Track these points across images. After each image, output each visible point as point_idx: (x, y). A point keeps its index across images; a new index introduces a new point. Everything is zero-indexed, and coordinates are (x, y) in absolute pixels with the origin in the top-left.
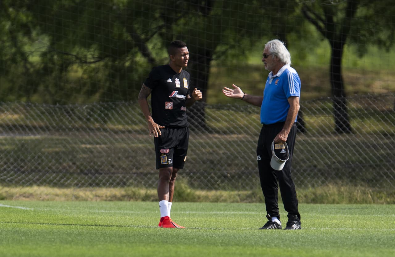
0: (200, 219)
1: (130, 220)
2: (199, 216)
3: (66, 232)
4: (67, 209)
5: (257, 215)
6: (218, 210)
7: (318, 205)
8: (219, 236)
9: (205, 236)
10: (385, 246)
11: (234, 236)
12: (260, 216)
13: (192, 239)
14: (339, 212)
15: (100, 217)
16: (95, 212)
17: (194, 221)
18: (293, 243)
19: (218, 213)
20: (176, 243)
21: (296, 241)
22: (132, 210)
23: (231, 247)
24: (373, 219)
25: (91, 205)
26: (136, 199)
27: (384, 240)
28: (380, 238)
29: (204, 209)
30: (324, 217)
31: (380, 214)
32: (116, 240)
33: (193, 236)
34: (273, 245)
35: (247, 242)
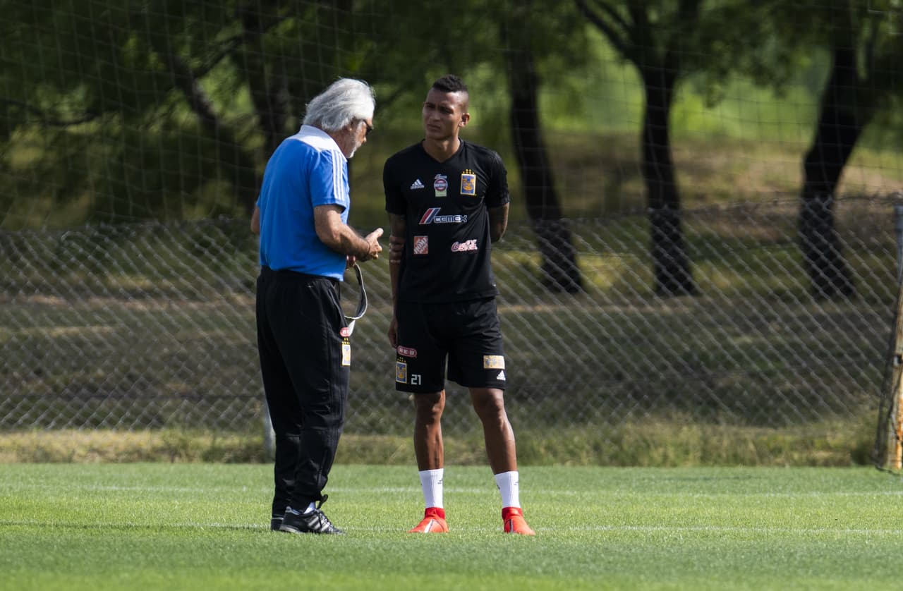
0: (351, 506)
1: (182, 509)
2: (348, 498)
3: (37, 540)
4: (29, 483)
5: (485, 496)
6: (390, 484)
7: (629, 470)
8: (404, 547)
9: (373, 549)
10: (807, 572)
11: (443, 549)
12: (494, 498)
13: (343, 555)
14: (683, 486)
15: (110, 503)
16: (97, 489)
17: (337, 510)
18: (587, 565)
19: (393, 490)
20: (306, 568)
21: (594, 561)
22: (185, 485)
23: (438, 576)
24: (767, 503)
25: (83, 473)
26: (190, 459)
27: (802, 556)
28: (792, 551)
29: (357, 482)
30: (648, 499)
31: (780, 491)
32: (160, 559)
33: (343, 549)
34: (540, 570)
35: (475, 563)
